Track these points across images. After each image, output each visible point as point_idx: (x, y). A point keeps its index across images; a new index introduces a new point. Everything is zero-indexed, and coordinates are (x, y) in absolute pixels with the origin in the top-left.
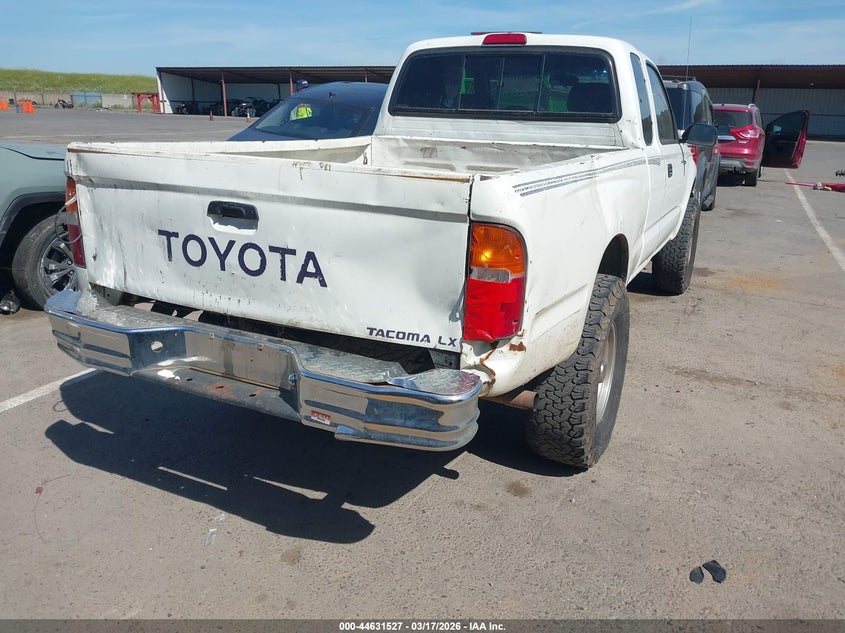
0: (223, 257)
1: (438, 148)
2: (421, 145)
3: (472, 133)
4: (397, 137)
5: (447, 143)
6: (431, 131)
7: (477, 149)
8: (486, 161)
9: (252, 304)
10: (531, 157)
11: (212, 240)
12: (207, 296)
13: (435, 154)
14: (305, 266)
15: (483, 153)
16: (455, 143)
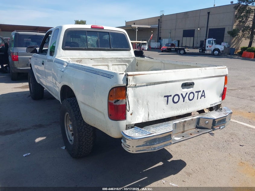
0: (184, 98)
1: (83, 60)
2: (77, 60)
3: (93, 55)
4: (68, 57)
5: (86, 58)
6: (79, 55)
7: (96, 60)
8: (98, 63)
9: (189, 109)
10: (111, 61)
11: (182, 94)
12: (178, 111)
13: (81, 62)
14: (202, 94)
15: (98, 61)
16: (88, 58)
